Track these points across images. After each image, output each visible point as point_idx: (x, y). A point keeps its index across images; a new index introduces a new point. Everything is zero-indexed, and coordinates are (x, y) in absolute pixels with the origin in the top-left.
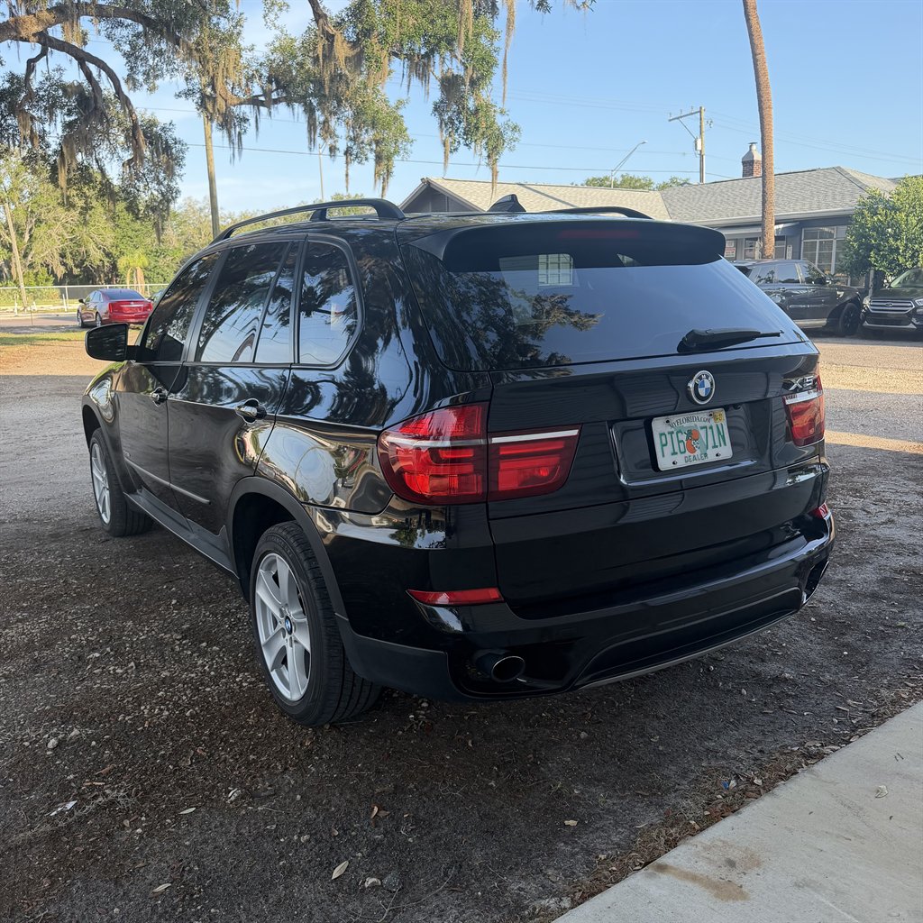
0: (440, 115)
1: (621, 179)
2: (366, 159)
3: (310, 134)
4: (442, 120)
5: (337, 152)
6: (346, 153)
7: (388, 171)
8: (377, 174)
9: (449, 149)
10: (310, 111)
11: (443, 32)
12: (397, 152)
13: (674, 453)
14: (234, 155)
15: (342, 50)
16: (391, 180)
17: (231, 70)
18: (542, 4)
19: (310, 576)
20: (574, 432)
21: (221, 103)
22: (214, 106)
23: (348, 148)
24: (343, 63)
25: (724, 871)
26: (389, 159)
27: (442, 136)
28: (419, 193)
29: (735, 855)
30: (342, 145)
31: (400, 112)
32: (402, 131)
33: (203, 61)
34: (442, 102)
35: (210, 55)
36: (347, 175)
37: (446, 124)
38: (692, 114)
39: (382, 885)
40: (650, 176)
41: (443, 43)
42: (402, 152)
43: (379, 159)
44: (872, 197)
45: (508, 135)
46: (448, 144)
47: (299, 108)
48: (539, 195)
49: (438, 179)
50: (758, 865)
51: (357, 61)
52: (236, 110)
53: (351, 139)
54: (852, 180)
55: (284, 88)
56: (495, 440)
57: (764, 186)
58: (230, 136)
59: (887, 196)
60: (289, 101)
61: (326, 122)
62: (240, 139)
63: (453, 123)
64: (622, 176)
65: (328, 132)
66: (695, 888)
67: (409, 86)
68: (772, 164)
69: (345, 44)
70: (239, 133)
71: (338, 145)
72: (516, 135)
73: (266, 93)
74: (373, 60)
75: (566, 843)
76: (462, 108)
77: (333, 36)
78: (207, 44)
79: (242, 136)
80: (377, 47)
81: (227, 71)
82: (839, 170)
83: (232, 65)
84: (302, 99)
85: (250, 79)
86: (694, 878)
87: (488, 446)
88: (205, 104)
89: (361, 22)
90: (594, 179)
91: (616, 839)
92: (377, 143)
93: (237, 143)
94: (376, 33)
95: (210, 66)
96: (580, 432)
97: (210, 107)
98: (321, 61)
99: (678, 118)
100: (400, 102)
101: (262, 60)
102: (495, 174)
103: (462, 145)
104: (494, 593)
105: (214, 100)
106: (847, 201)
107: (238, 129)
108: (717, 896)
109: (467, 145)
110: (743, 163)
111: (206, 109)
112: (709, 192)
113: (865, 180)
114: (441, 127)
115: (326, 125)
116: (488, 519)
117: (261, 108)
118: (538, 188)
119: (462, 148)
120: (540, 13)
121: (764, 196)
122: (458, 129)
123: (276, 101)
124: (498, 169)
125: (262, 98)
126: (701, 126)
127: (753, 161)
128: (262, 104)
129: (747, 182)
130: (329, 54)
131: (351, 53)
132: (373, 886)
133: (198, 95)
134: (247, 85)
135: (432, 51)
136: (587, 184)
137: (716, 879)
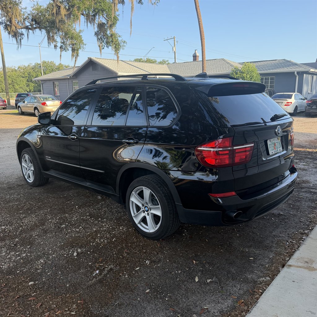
0: (97, 36)
1: (146, 59)
2: (68, 50)
3: (49, 41)
4: (98, 38)
5: (57, 47)
6: (60, 48)
7: (77, 55)
8: (73, 55)
9: (101, 48)
10: (48, 32)
11: (100, 8)
12: (80, 48)
13: (272, 150)
14: (18, 47)
15: (63, 12)
16: (78, 58)
17: (18, 16)
18: (140, 2)
19: (161, 192)
20: (253, 145)
21: (13, 28)
22: (10, 29)
23: (61, 46)
24: (64, 16)
25: (306, 264)
26: (77, 50)
27: (98, 44)
28: (87, 62)
29: (306, 260)
30: (59, 45)
31: (80, 34)
32: (82, 41)
33: (7, 12)
34: (98, 32)
35: (10, 10)
36: (61, 56)
37: (99, 40)
38: (171, 39)
39: (213, 281)
40: (156, 59)
41: (101, 12)
42: (82, 48)
43: (73, 50)
44: (235, 69)
45: (122, 44)
46: (101, 46)
47: (44, 31)
48: (129, 65)
49: (94, 58)
50: (314, 262)
51: (69, 16)
52: (20, 31)
53: (62, 43)
54: (228, 63)
55: (38, 24)
56: (235, 148)
57: (203, 64)
58: (17, 40)
59: (240, 69)
60: (40, 28)
61: (53, 36)
62: (21, 41)
63: (102, 39)
64: (147, 58)
65: (54, 40)
66: (303, 269)
67: (87, 26)
68: (205, 57)
69: (64, 10)
70: (20, 39)
71: (57, 45)
72: (125, 44)
73: (31, 25)
74: (76, 16)
75: (254, 264)
76: (105, 34)
77: (60, 6)
78: (9, 6)
79: (22, 40)
80: (77, 12)
81: (16, 16)
82: (223, 60)
83: (18, 14)
84: (45, 28)
85: (24, 19)
86: (300, 267)
87: (233, 149)
88: (7, 28)
89: (70, 2)
90: (137, 59)
91: (267, 261)
92: (73, 45)
93: (19, 43)
94: (76, 6)
95: (10, 14)
96: (254, 145)
97: (9, 29)
98: (55, 15)
99: (167, 40)
100: (80, 31)
101: (29, 13)
102: (118, 57)
103: (105, 47)
104: (234, 193)
105: (11, 27)
106: (227, 70)
107: (20, 38)
108: (309, 270)
109: (107, 47)
110: (193, 56)
111: (8, 30)
112: (183, 66)
113: (232, 64)
114: (98, 40)
115: (53, 37)
116: (233, 171)
117: (29, 30)
118: (128, 62)
119: (105, 48)
120: (140, 5)
121: (203, 68)
122: (104, 41)
123: (35, 28)
124: (119, 55)
125: (30, 27)
126: (174, 43)
127: (196, 56)
128: (30, 29)
129: (195, 63)
130: (58, 13)
131: (66, 13)
132: (210, 282)
133: (4, 24)
134: (24, 22)
135: (96, 14)
136: (135, 61)
137: (306, 266)
